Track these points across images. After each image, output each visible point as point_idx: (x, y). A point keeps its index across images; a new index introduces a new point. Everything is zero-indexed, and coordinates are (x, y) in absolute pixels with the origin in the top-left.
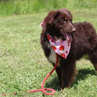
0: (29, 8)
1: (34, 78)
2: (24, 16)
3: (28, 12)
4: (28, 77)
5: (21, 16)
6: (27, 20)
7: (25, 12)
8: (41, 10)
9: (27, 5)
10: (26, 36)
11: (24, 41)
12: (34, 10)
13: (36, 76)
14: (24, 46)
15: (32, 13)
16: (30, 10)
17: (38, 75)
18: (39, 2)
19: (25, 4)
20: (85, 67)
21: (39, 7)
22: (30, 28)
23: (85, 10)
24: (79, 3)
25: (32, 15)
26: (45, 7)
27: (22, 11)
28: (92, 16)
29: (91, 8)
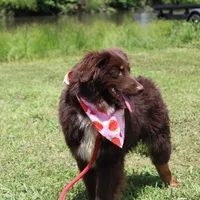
0: (26, 49)
1: (36, 194)
2: (16, 64)
3: (23, 56)
4: (22, 194)
5: (9, 65)
6: (22, 73)
7: (17, 58)
8: (49, 52)
9: (21, 42)
10: (19, 105)
11: (15, 117)
12: (35, 53)
13: (39, 190)
14: (15, 127)
15: (32, 59)
16: (28, 53)
17: (43, 189)
18: (46, 37)
19: (17, 40)
20: (140, 171)
21: (45, 45)
22: (27, 90)
23: (140, 54)
24: (129, 38)
25: (31, 64)
26: (58, 48)
27: (10, 53)
28: (154, 66)
29: (152, 49)
